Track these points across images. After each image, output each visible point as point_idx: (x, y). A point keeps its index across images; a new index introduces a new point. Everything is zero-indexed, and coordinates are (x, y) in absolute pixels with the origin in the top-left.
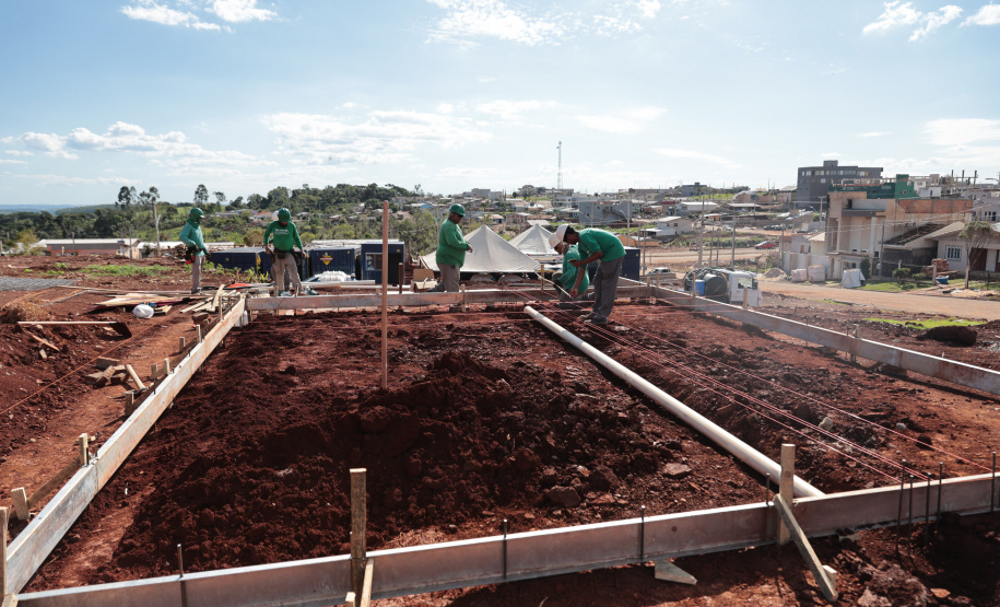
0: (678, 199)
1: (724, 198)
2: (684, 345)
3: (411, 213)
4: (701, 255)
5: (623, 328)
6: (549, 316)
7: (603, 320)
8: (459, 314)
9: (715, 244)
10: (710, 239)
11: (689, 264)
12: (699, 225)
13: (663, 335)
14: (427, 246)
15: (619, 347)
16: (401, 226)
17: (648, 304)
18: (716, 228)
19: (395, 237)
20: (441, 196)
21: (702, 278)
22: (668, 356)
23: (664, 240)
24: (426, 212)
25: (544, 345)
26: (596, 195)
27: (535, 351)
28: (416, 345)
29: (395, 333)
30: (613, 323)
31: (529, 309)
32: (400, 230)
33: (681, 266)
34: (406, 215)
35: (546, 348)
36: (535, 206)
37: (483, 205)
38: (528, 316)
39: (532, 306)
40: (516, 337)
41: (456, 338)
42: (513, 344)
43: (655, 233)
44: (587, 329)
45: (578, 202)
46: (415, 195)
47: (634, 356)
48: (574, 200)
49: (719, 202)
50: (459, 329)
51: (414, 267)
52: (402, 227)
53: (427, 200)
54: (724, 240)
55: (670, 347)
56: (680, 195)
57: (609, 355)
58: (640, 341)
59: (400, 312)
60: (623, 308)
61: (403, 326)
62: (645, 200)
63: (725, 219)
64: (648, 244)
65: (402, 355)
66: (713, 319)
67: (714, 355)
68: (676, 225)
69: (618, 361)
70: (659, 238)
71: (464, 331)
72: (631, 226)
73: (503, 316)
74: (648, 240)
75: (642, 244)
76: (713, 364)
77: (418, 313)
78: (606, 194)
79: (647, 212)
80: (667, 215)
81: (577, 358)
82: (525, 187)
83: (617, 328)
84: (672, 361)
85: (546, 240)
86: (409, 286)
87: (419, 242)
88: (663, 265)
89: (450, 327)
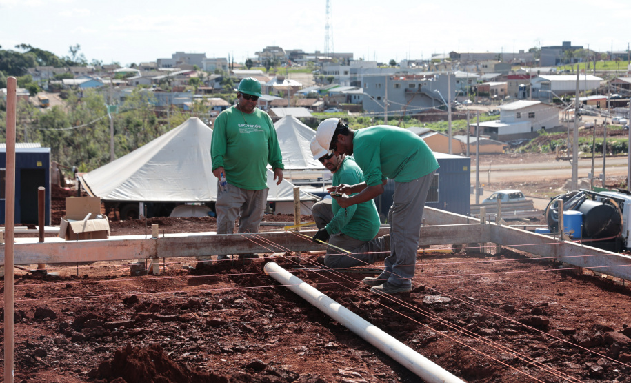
0: (535, 70)
1: (613, 68)
2: (544, 326)
3: (63, 96)
4: (575, 168)
5: (438, 299)
6: (310, 278)
7: (403, 284)
8: (148, 277)
9: (600, 148)
10: (590, 139)
11: (556, 183)
12: (571, 116)
13: (509, 310)
14: (91, 155)
15: (432, 333)
16: (44, 119)
17: (482, 255)
18: (600, 121)
19: (33, 140)
20: (117, 66)
21: (577, 207)
22: (518, 347)
23: (513, 141)
24: (91, 93)
25: (300, 331)
26: (393, 63)
27: (284, 343)
28: (68, 335)
29: (31, 314)
30: (422, 288)
31: (273, 267)
32: (45, 127)
33: (541, 186)
34: (54, 100)
35: (302, 337)
36: (285, 84)
37: (193, 81)
38: (272, 280)
39: (279, 261)
40: (251, 316)
41: (141, 321)
42: (244, 329)
43: (495, 129)
44: (375, 303)
45: (360, 76)
46: (70, 64)
47: (458, 349)
48: (354, 71)
49: (604, 76)
50: (147, 304)
51: (68, 194)
52: (47, 122)
53: (92, 72)
54: (615, 141)
55: (521, 330)
56: (537, 64)
57: (415, 347)
58: (468, 321)
59: (40, 275)
60: (438, 262)
61: (46, 302)
62: (478, 71)
63: (616, 104)
64: (483, 148)
65: (43, 354)
66: (595, 281)
67: (596, 343)
68: (532, 116)
69: (431, 357)
70: (504, 139)
71: (156, 308)
72: (455, 118)
73: (227, 281)
74: (484, 142)
75: (474, 149)
76: (594, 359)
77: (74, 277)
78: (410, 62)
79: (482, 93)
80: (517, 97)
81: (358, 353)
82: (268, 50)
83: (428, 298)
84: (524, 354)
85: (305, 145)
86: (57, 228)
87: (77, 147)
88: (512, 185)
89: (131, 301)
